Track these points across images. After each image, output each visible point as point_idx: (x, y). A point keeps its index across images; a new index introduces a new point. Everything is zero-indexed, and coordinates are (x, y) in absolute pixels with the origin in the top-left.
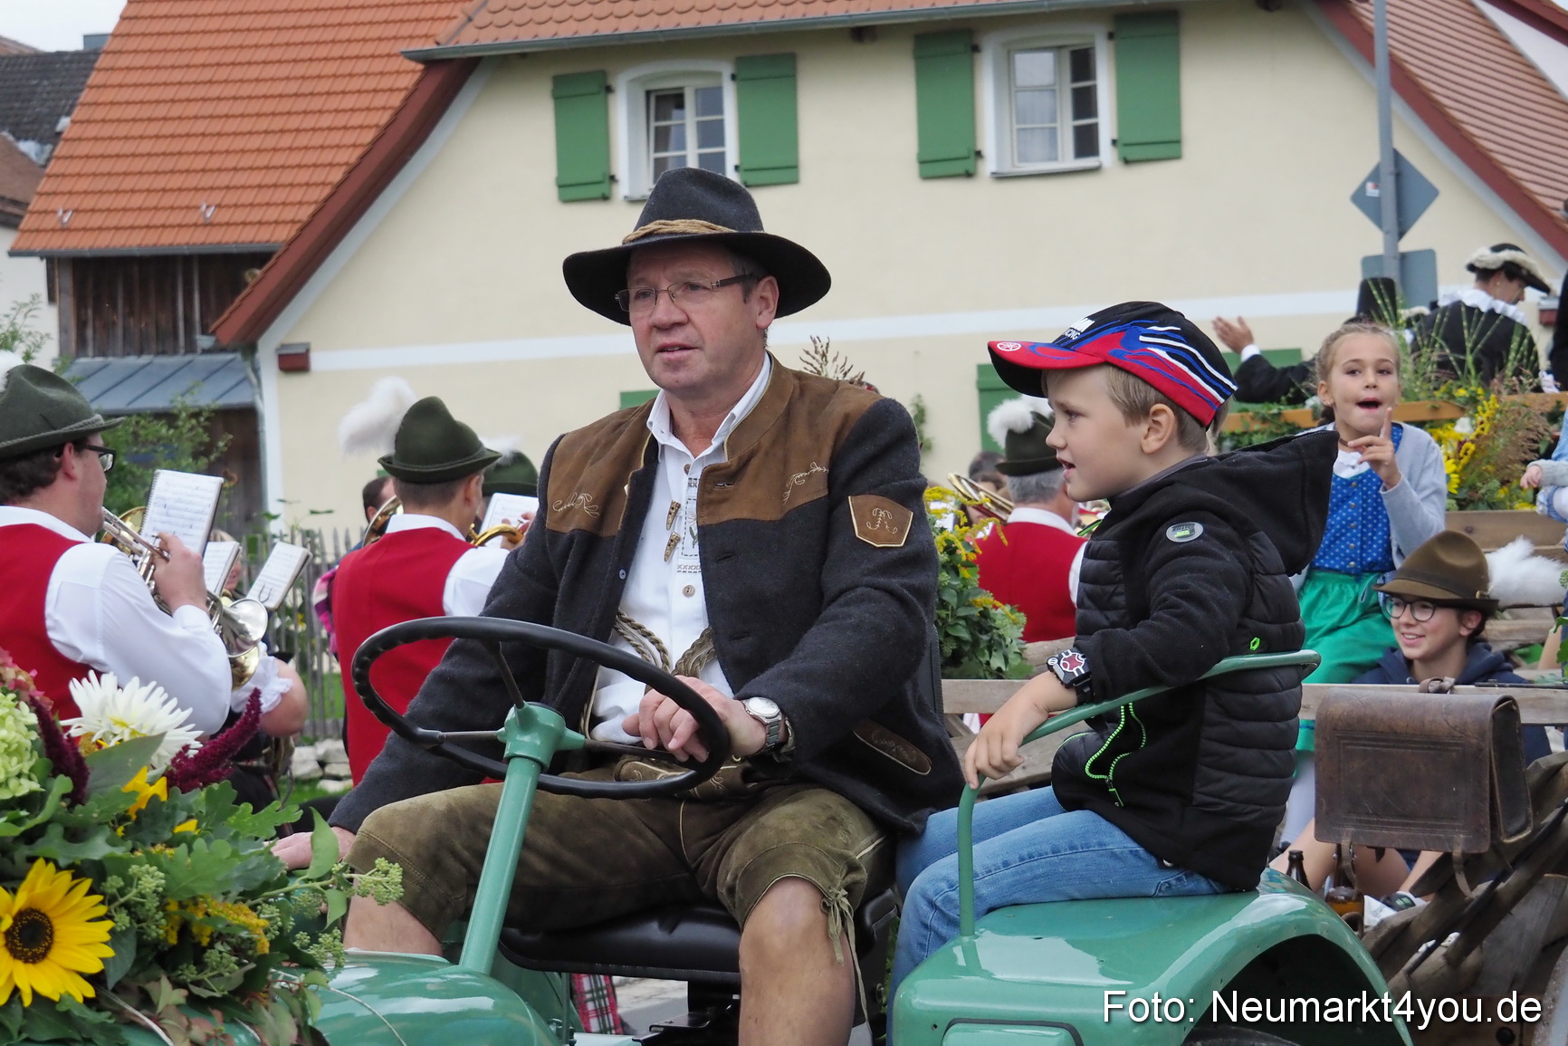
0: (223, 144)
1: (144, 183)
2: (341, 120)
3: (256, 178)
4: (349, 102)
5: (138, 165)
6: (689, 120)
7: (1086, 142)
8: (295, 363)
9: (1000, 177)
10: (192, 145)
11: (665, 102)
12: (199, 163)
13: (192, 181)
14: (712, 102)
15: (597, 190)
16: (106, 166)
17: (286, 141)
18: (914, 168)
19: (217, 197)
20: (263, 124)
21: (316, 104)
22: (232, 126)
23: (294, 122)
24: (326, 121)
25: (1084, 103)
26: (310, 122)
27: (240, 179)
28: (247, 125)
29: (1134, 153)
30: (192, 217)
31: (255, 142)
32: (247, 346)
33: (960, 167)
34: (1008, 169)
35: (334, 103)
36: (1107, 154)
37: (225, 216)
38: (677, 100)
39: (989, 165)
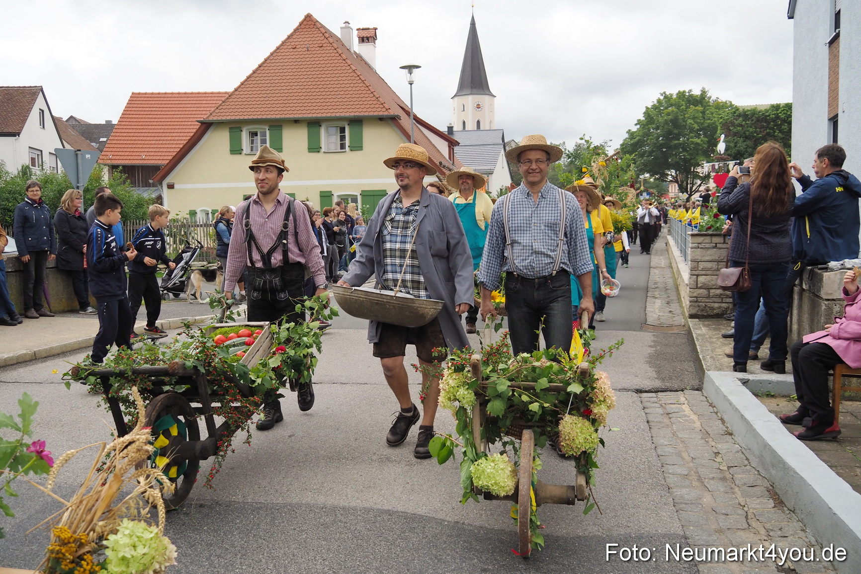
0: (146, 142)
1: (129, 150)
2: (173, 138)
3: (154, 150)
4: (174, 135)
5: (127, 146)
6: (259, 137)
7: (343, 146)
8: (171, 187)
9: (324, 152)
10: (139, 142)
11: (254, 134)
12: (141, 146)
13: (139, 150)
14: (264, 134)
15: (239, 152)
16: (120, 146)
17: (161, 142)
18: (307, 150)
19: (145, 154)
20: (155, 138)
21: (167, 135)
22: (148, 138)
23: (162, 138)
24: (169, 138)
25: (343, 138)
26: (166, 138)
27: (150, 150)
28: (152, 138)
29: (352, 149)
30: (140, 158)
31: (154, 142)
32: (161, 184)
33: (317, 150)
34: (326, 151)
35: (171, 135)
36: (347, 149)
37: (147, 158)
38: (256, 134)
39: (323, 150)
